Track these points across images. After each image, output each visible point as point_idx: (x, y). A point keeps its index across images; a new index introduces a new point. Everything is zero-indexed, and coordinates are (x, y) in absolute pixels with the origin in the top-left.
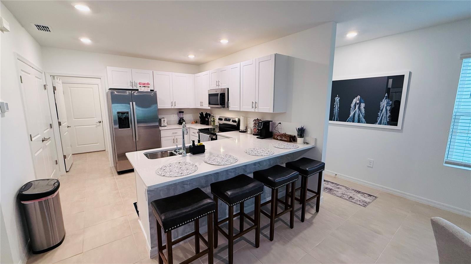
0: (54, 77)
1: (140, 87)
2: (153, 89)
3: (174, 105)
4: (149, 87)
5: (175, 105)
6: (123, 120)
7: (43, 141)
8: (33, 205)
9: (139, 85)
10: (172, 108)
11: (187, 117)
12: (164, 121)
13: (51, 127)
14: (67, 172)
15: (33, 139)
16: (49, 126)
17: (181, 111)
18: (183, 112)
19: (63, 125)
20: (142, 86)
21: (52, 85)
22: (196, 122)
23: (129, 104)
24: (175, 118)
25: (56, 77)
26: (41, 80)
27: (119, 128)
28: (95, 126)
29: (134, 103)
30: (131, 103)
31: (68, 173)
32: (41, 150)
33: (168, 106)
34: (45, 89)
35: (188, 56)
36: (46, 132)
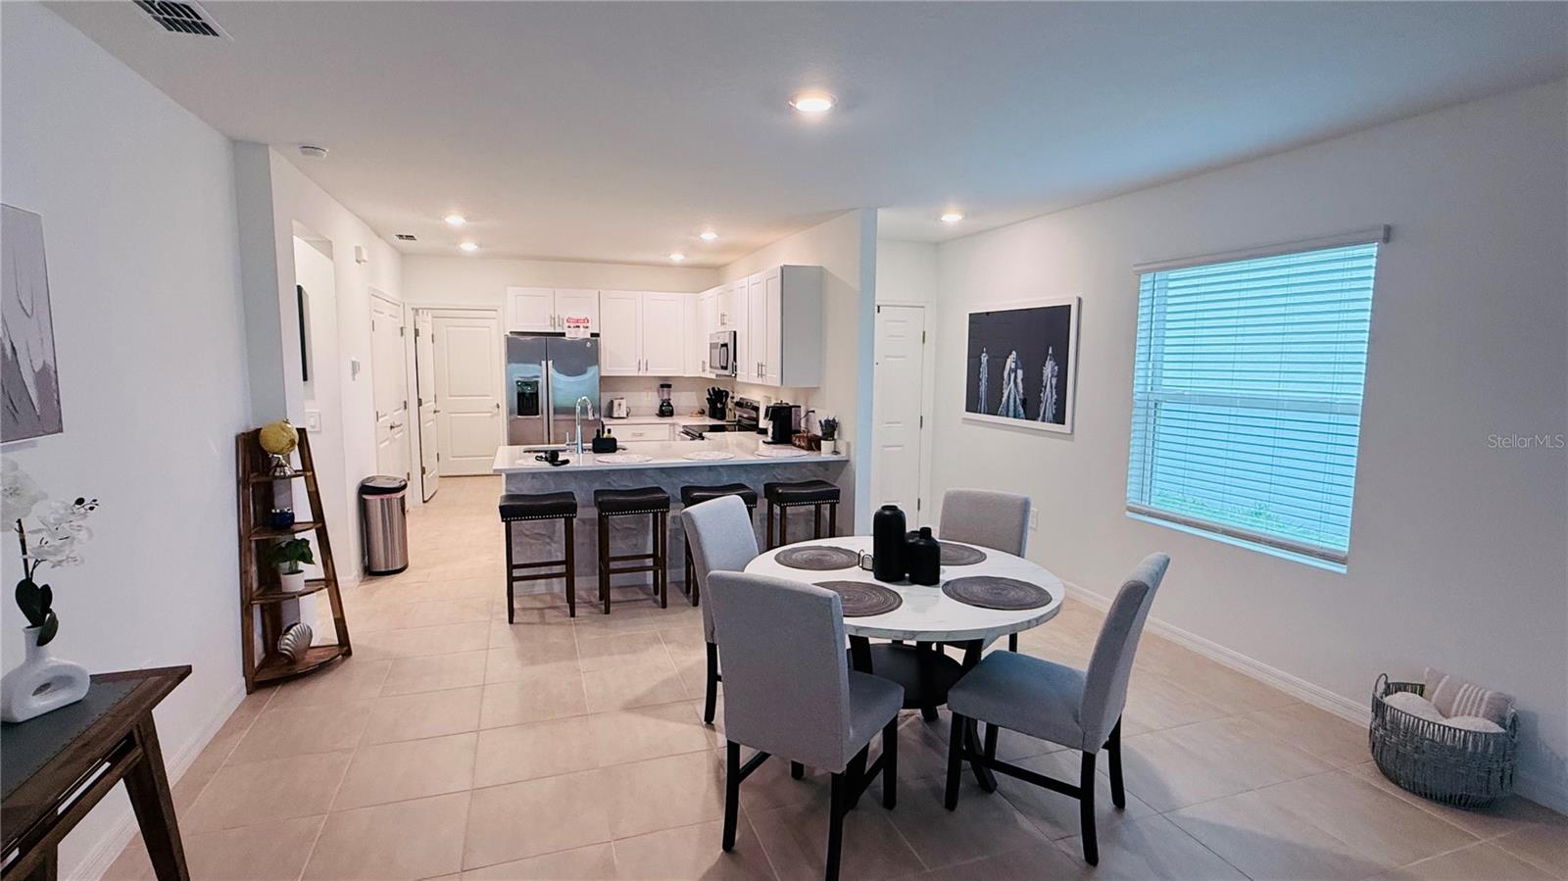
0: (417, 310)
1: (569, 327)
2: (597, 332)
3: (643, 367)
4: (587, 327)
5: (647, 369)
6: (527, 399)
7: (392, 427)
8: (374, 501)
9: (568, 324)
10: (641, 374)
11: (680, 399)
12: (620, 405)
13: (405, 408)
14: (424, 502)
15: (380, 420)
16: (402, 405)
17: (665, 385)
18: (669, 386)
19: (428, 405)
20: (572, 325)
21: (413, 324)
22: (702, 413)
23: (540, 365)
24: (652, 400)
25: (420, 311)
26: (397, 320)
27: (519, 414)
28: (489, 414)
29: (550, 363)
30: (544, 363)
31: (426, 504)
32: (387, 442)
33: (630, 371)
34: (402, 334)
35: (669, 255)
36: (395, 416)
